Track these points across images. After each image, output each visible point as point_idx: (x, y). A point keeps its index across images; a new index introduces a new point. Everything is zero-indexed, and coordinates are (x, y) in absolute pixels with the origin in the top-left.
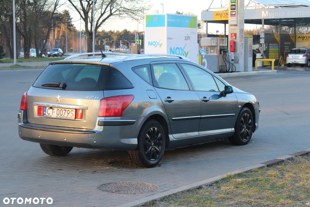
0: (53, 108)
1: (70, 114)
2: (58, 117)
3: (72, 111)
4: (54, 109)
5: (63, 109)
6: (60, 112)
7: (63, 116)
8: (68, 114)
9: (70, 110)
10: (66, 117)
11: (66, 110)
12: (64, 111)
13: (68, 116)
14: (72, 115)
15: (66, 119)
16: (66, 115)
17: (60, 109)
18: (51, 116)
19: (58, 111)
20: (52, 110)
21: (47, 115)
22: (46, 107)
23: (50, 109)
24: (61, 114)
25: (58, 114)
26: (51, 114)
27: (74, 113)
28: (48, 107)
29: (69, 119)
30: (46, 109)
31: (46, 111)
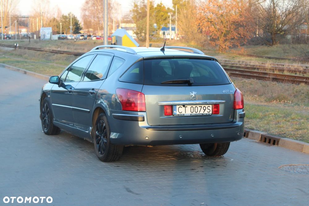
0: (185, 106)
1: (207, 110)
2: (193, 115)
4: (187, 107)
5: (198, 106)
6: (194, 110)
7: (198, 113)
8: (205, 110)
9: (207, 106)
10: (202, 114)
11: (201, 107)
12: (199, 108)
13: (204, 113)
14: (209, 111)
15: (203, 115)
16: (202, 112)
17: (194, 106)
18: (184, 114)
19: (192, 108)
20: (185, 108)
21: (178, 114)
22: (176, 105)
23: (182, 107)
24: (196, 111)
25: (192, 111)
26: (183, 113)
27: (211, 108)
28: (179, 105)
29: (206, 115)
30: (176, 108)
31: (176, 110)
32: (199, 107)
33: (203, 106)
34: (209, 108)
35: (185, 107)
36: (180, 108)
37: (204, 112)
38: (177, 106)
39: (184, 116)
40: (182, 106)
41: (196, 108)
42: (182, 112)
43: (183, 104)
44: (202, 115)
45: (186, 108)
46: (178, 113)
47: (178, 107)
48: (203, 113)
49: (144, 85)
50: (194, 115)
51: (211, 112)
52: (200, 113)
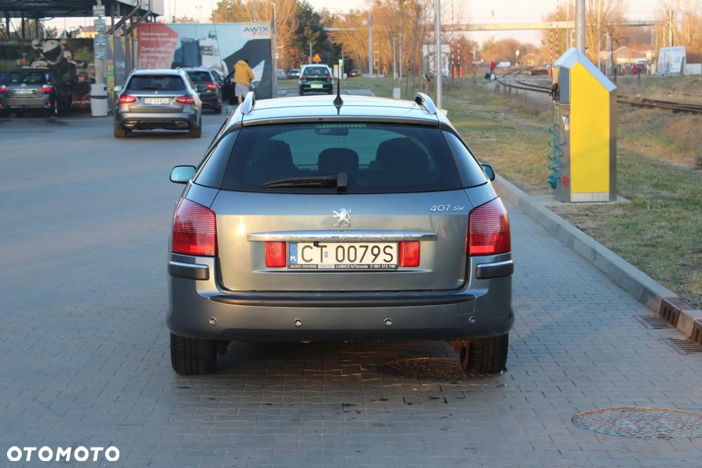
0: (321, 244)
1: (382, 257)
2: (342, 267)
3: (387, 247)
4: (326, 246)
5: (357, 245)
6: (346, 254)
7: (357, 262)
8: (376, 256)
9: (382, 246)
10: (369, 265)
11: (367, 247)
12: (361, 251)
13: (375, 263)
14: (388, 258)
15: (370, 270)
16: (368, 259)
17: (346, 246)
18: (317, 265)
19: (340, 250)
20: (320, 249)
21: (302, 265)
22: (296, 242)
23: (311, 248)
24: (352, 258)
25: (340, 258)
26: (316, 261)
27: (394, 252)
28: (304, 242)
29: (381, 270)
30: (296, 249)
31: (296, 255)
32: (361, 247)
33: (371, 245)
34: (388, 250)
35: (322, 247)
36: (307, 248)
37: (373, 261)
38: (299, 244)
39: (317, 271)
40: (312, 245)
41: (352, 250)
42: (311, 260)
43: (314, 240)
44: (369, 268)
45: (324, 248)
46: (300, 261)
47: (301, 246)
48: (370, 263)
49: (221, 191)
50: (345, 267)
51: (395, 262)
52: (362, 263)
